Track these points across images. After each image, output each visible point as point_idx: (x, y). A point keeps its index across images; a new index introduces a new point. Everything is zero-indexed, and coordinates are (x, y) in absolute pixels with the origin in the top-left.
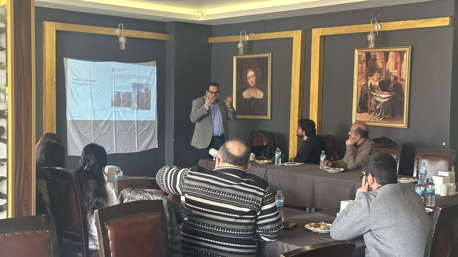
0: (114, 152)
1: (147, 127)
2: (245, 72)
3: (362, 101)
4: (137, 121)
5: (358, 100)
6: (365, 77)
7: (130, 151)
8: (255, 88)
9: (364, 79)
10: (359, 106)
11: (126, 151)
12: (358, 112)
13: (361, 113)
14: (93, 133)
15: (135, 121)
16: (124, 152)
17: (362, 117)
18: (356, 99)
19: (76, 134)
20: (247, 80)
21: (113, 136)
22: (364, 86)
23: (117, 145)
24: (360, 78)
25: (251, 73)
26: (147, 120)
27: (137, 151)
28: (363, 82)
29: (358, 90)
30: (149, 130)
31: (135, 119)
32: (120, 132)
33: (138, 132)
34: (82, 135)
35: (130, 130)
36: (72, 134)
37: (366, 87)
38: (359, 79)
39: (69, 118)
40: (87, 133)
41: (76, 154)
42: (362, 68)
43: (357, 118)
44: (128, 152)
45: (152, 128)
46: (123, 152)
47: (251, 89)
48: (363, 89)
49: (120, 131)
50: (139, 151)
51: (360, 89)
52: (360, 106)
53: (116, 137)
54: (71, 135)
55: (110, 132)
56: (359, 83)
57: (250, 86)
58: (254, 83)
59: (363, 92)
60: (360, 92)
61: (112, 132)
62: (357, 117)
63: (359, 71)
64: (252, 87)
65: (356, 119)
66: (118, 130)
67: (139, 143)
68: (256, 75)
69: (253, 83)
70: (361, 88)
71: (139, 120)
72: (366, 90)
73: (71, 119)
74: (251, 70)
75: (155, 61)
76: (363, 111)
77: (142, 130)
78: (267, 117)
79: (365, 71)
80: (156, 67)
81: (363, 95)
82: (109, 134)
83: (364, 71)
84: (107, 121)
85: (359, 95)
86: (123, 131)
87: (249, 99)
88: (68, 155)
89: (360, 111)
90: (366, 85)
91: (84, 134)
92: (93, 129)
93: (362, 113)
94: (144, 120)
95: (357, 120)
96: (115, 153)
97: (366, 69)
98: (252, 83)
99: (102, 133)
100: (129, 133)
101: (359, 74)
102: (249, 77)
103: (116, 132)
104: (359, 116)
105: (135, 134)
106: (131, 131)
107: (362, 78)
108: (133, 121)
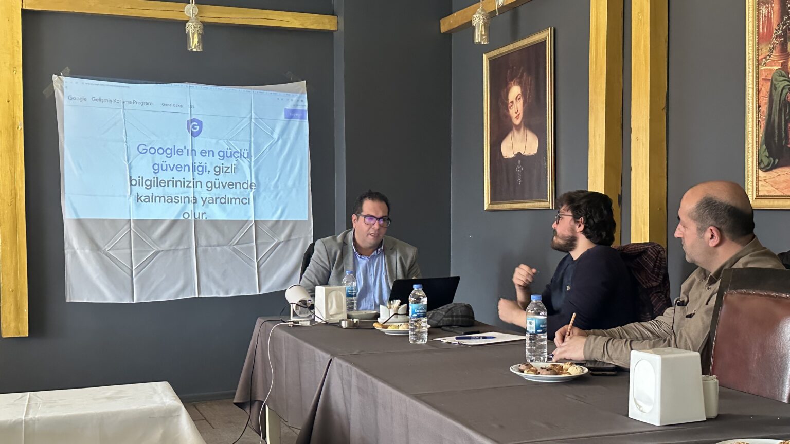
0: (195, 294)
1: (283, 237)
2: (505, 90)
3: (773, 127)
4: (255, 221)
5: (762, 126)
6: (778, 48)
7: (240, 293)
8: (522, 129)
9: (776, 55)
10: (764, 147)
11: (227, 293)
12: (762, 166)
13: (771, 169)
14: (134, 251)
15: (251, 221)
16: (222, 295)
17: (776, 184)
18: (755, 125)
19: (87, 251)
20: (508, 111)
21: (190, 257)
22: (778, 77)
23: (204, 279)
24: (765, 51)
25: (515, 91)
26: (283, 219)
27: (258, 294)
28: (773, 63)
29: (761, 95)
30: (291, 244)
31: (250, 217)
32: (209, 248)
33: (260, 248)
34: (107, 255)
35: (237, 244)
36: (78, 252)
37: (782, 78)
38: (760, 58)
39: (68, 216)
40: (118, 249)
41: (88, 299)
42: (769, 18)
43: (760, 188)
44: (232, 295)
45: (300, 239)
46: (217, 292)
47: (515, 132)
48: (776, 89)
49: (210, 246)
50: (262, 293)
51: (766, 88)
52: (769, 148)
53: (200, 260)
54: (74, 254)
55: (181, 247)
56: (763, 68)
57: (513, 124)
58: (521, 116)
59: (776, 98)
60: (765, 101)
61: (189, 248)
62: (760, 183)
63: (761, 31)
64: (518, 128)
65: (758, 191)
66: (203, 242)
67: (262, 275)
68: (524, 93)
69: (519, 115)
70: (769, 84)
71: (262, 219)
72: (783, 89)
73: (75, 218)
74: (514, 85)
75: (305, 81)
76: (777, 161)
77: (272, 242)
78: (546, 203)
79: (778, 25)
80: (306, 95)
81: (776, 107)
82: (181, 253)
83: (775, 27)
84: (174, 222)
85: (765, 108)
86: (218, 245)
87: (513, 158)
88: (68, 300)
89: (768, 165)
90: (783, 73)
91: (110, 253)
92: (135, 240)
93: (774, 170)
94: (275, 219)
95: (760, 194)
96: (197, 296)
97: (782, 18)
98: (517, 117)
99: (160, 249)
100: (234, 250)
101: (760, 39)
102: (512, 102)
103: (200, 249)
104: (765, 181)
105: (253, 253)
106: (240, 246)
107: (771, 51)
108: (246, 222)
